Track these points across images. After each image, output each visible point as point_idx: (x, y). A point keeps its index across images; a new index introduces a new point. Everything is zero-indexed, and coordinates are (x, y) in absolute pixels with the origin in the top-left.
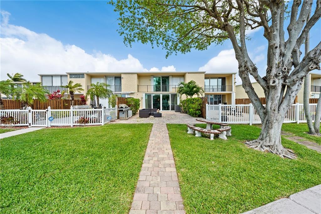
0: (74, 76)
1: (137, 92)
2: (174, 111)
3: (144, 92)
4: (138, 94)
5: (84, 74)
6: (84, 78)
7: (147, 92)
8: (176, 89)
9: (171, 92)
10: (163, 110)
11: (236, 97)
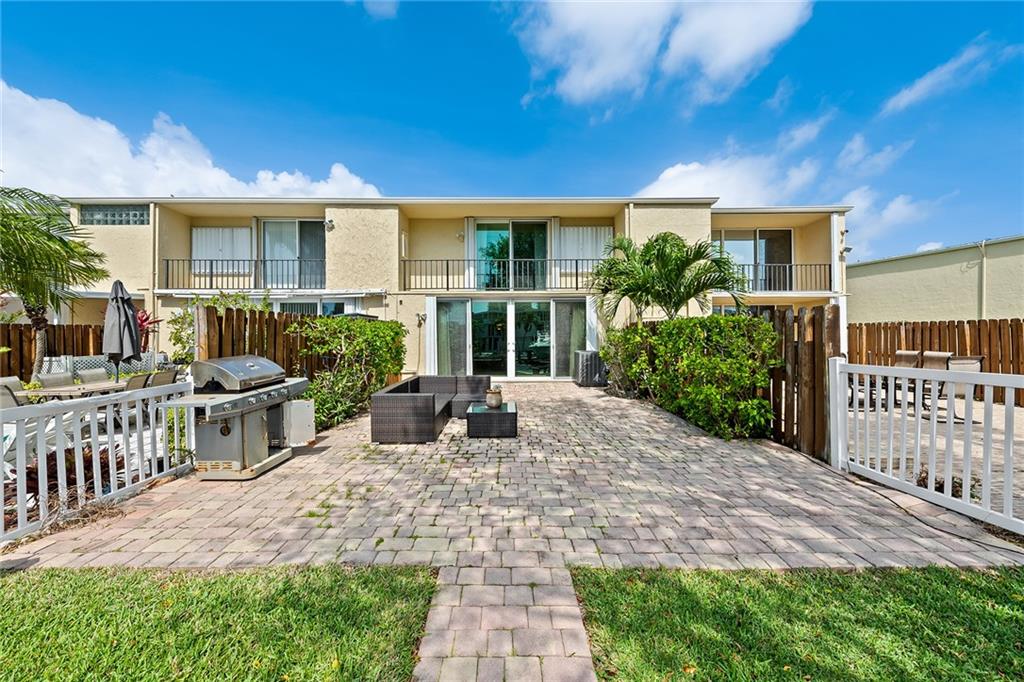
0: (98, 216)
1: (397, 291)
2: (570, 379)
3: (430, 291)
4: (401, 298)
5: (148, 206)
6: (148, 224)
7: (444, 291)
8: (580, 279)
9: (555, 291)
10: (517, 374)
11: (848, 316)
